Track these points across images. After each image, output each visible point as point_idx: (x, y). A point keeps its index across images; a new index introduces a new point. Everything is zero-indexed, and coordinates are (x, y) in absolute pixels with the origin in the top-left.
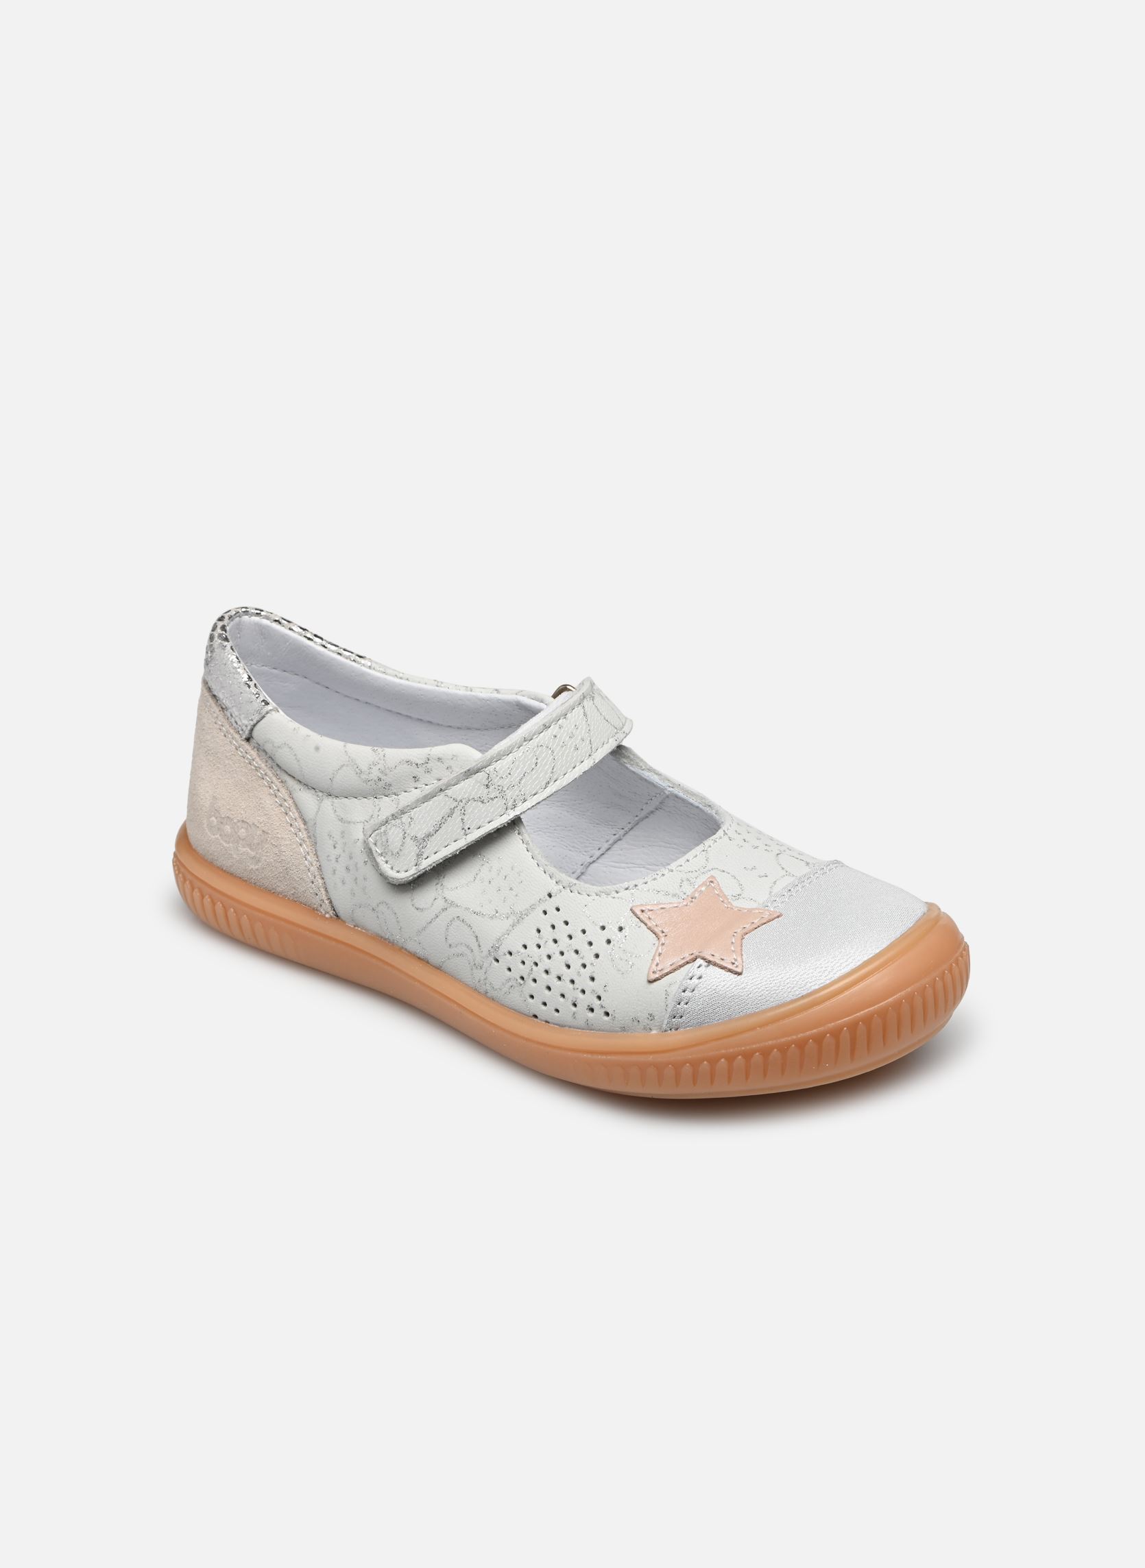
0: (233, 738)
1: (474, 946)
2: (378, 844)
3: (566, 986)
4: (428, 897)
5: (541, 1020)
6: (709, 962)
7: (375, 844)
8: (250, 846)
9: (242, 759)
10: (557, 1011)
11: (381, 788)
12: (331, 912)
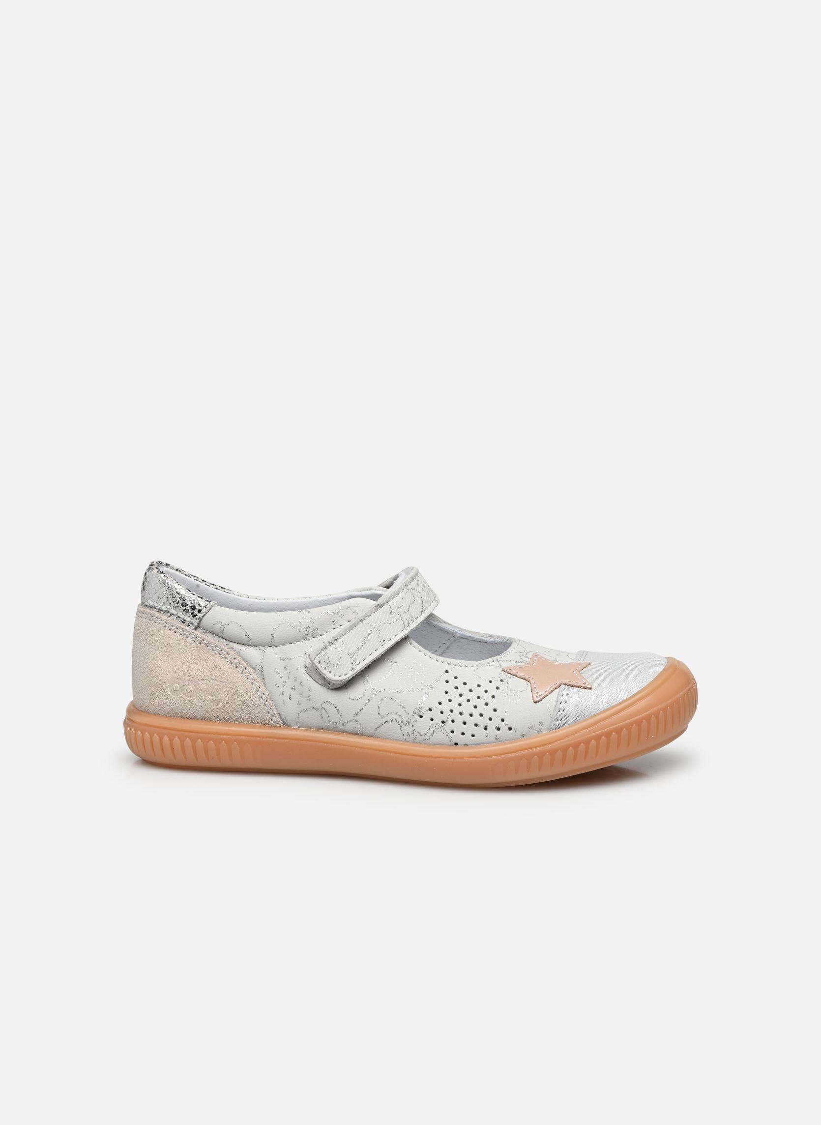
0: (183, 631)
1: (402, 712)
2: (321, 662)
3: (476, 718)
4: (359, 691)
5: (461, 745)
6: (570, 685)
7: (320, 663)
8: (211, 694)
9: (194, 643)
10: (473, 736)
11: (309, 633)
12: (280, 722)
